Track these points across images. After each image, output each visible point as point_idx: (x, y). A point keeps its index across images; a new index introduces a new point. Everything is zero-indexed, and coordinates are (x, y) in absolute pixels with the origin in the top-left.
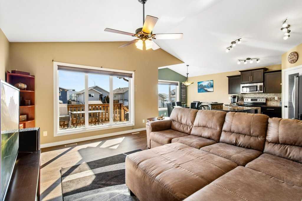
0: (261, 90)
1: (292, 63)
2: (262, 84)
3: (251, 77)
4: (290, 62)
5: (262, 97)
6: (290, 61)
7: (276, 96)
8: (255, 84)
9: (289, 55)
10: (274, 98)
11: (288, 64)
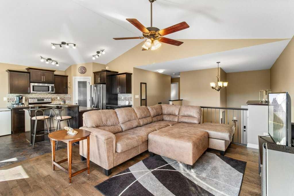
0: (52, 91)
1: (81, 73)
2: (53, 85)
3: (43, 77)
4: (80, 73)
5: (47, 97)
6: (80, 71)
7: (59, 96)
8: (46, 85)
9: (80, 68)
10: (57, 98)
11: (78, 73)
